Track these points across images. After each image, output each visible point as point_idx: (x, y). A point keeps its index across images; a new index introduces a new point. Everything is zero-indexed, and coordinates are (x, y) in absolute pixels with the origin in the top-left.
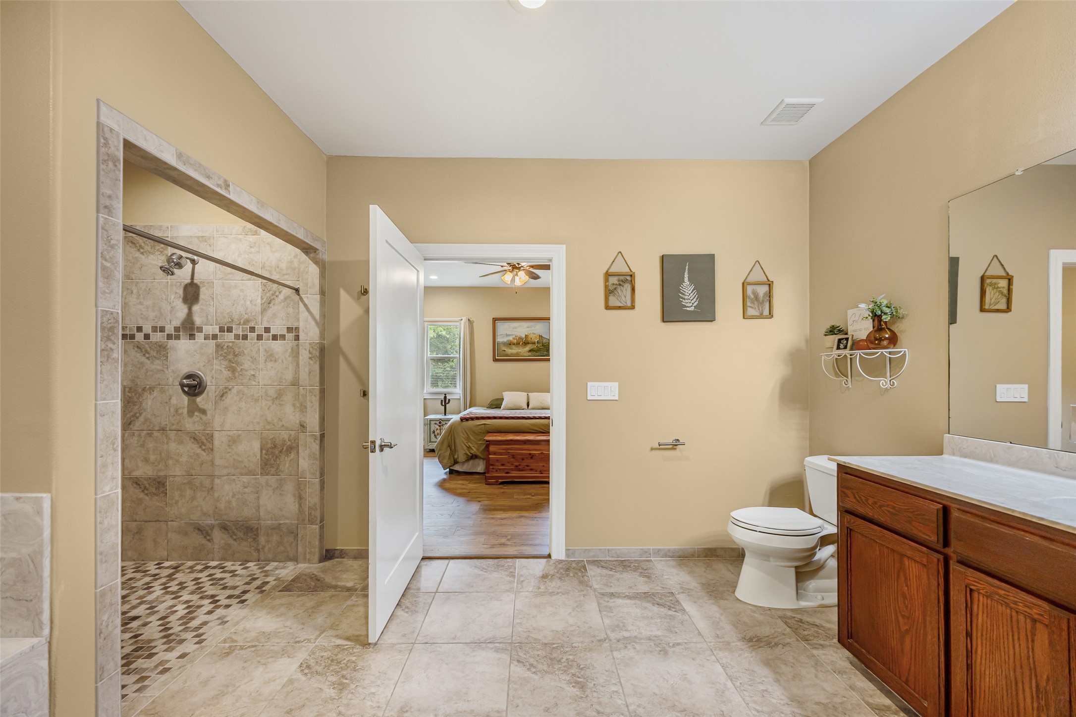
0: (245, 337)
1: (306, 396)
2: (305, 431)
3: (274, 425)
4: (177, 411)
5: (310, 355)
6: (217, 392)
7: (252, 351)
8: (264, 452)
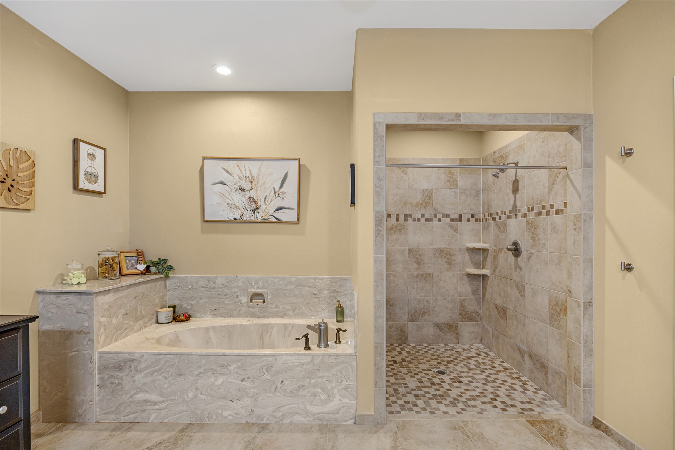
0: (540, 214)
1: (572, 264)
2: (571, 296)
3: (556, 286)
4: (510, 266)
5: (575, 227)
6: (527, 255)
7: (544, 224)
8: (551, 307)
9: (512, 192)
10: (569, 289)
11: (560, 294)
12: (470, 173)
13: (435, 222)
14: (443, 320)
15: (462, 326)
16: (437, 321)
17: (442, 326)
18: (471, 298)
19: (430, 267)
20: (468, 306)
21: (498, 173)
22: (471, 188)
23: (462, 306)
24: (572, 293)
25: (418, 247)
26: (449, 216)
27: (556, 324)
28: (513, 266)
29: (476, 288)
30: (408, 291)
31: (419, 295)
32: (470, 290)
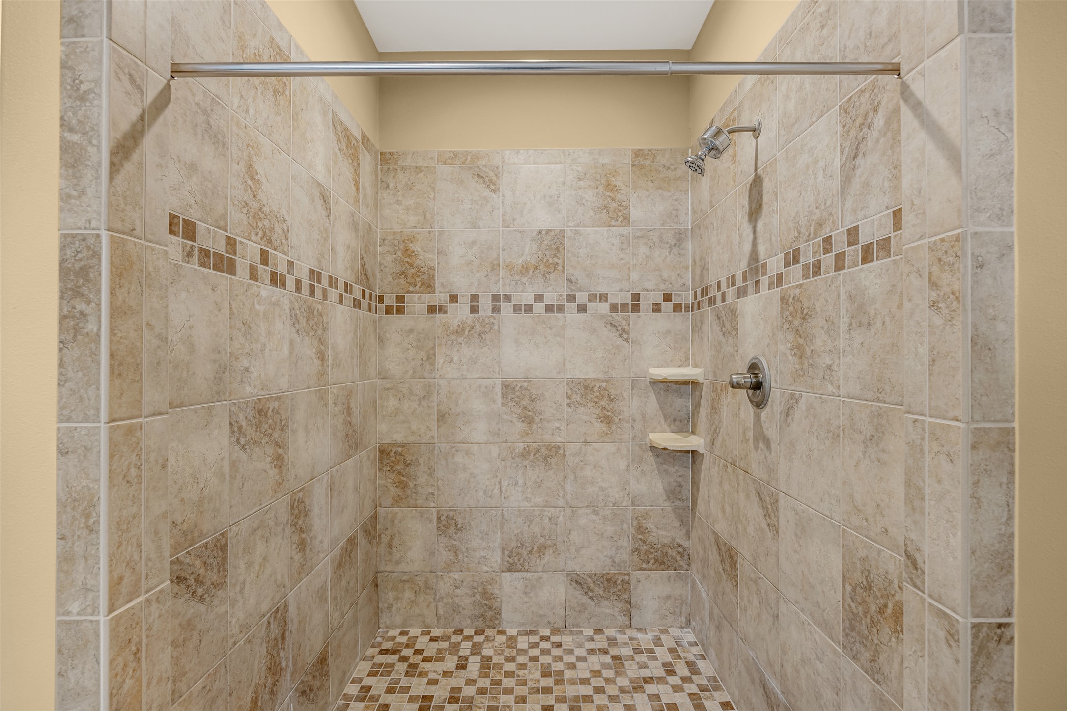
2: (918, 582)
3: (866, 519)
4: (744, 434)
5: (934, 294)
6: (782, 404)
7: (827, 301)
8: (849, 588)
9: (747, 218)
10: (912, 553)
11: (879, 552)
12: (660, 188)
13: (571, 315)
14: (590, 568)
15: (639, 582)
16: (577, 568)
17: (590, 580)
18: (662, 509)
19: (558, 428)
20: (655, 530)
21: (703, 157)
22: (663, 225)
23: (640, 529)
24: (923, 573)
25: (527, 379)
26: (607, 298)
27: (866, 655)
28: (750, 434)
29: (675, 484)
30: (501, 492)
31: (530, 501)
32: (661, 487)
